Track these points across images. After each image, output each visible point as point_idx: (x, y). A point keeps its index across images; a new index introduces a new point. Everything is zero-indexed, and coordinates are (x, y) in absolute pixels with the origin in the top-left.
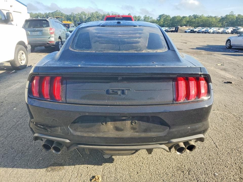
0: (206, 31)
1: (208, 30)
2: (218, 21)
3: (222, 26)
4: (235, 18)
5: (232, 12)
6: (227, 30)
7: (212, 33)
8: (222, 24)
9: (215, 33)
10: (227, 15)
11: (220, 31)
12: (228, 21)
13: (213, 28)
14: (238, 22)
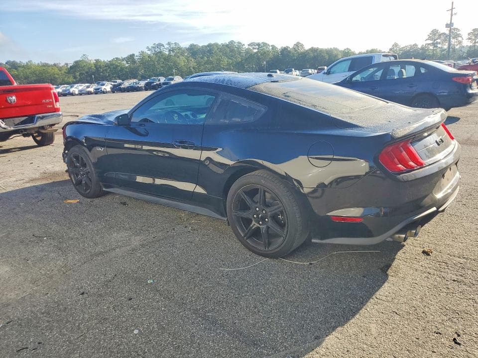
0: (66, 91)
1: (69, 90)
2: (65, 72)
3: (75, 80)
4: (93, 66)
5: (84, 55)
6: (103, 87)
7: (77, 95)
8: (75, 77)
9: (83, 93)
10: (76, 62)
11: (91, 89)
12: (84, 72)
13: (77, 85)
14: (101, 72)
